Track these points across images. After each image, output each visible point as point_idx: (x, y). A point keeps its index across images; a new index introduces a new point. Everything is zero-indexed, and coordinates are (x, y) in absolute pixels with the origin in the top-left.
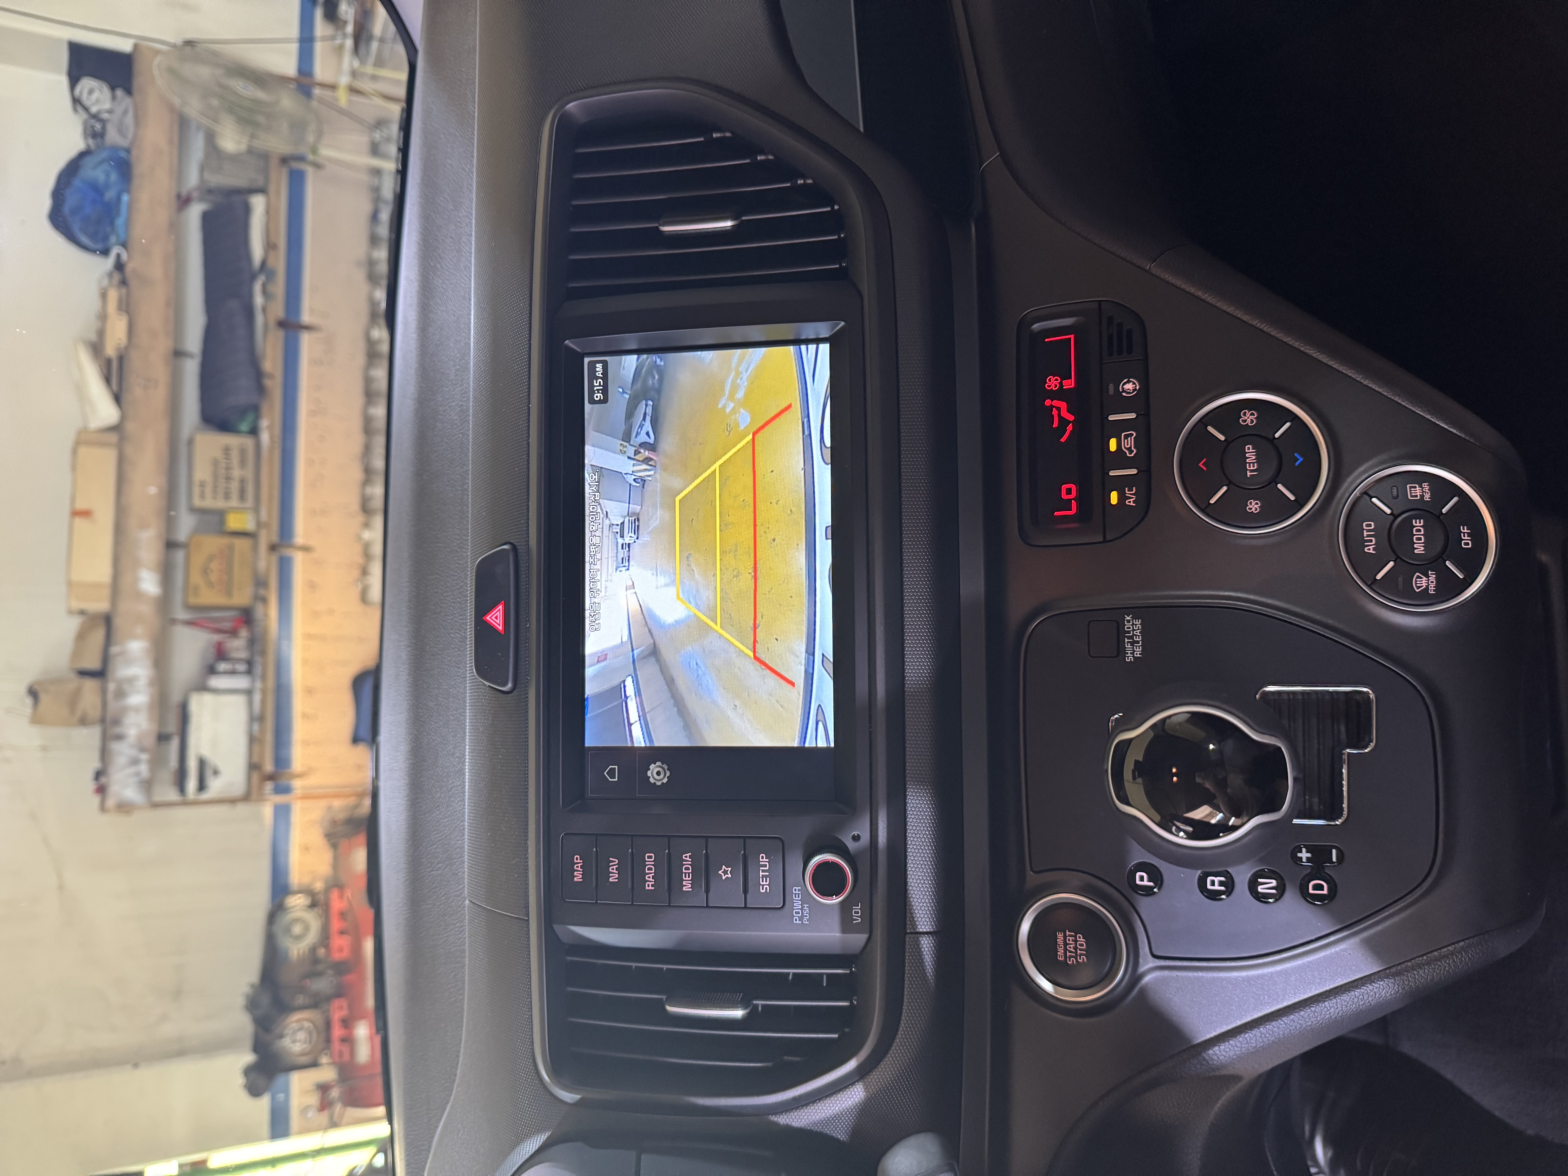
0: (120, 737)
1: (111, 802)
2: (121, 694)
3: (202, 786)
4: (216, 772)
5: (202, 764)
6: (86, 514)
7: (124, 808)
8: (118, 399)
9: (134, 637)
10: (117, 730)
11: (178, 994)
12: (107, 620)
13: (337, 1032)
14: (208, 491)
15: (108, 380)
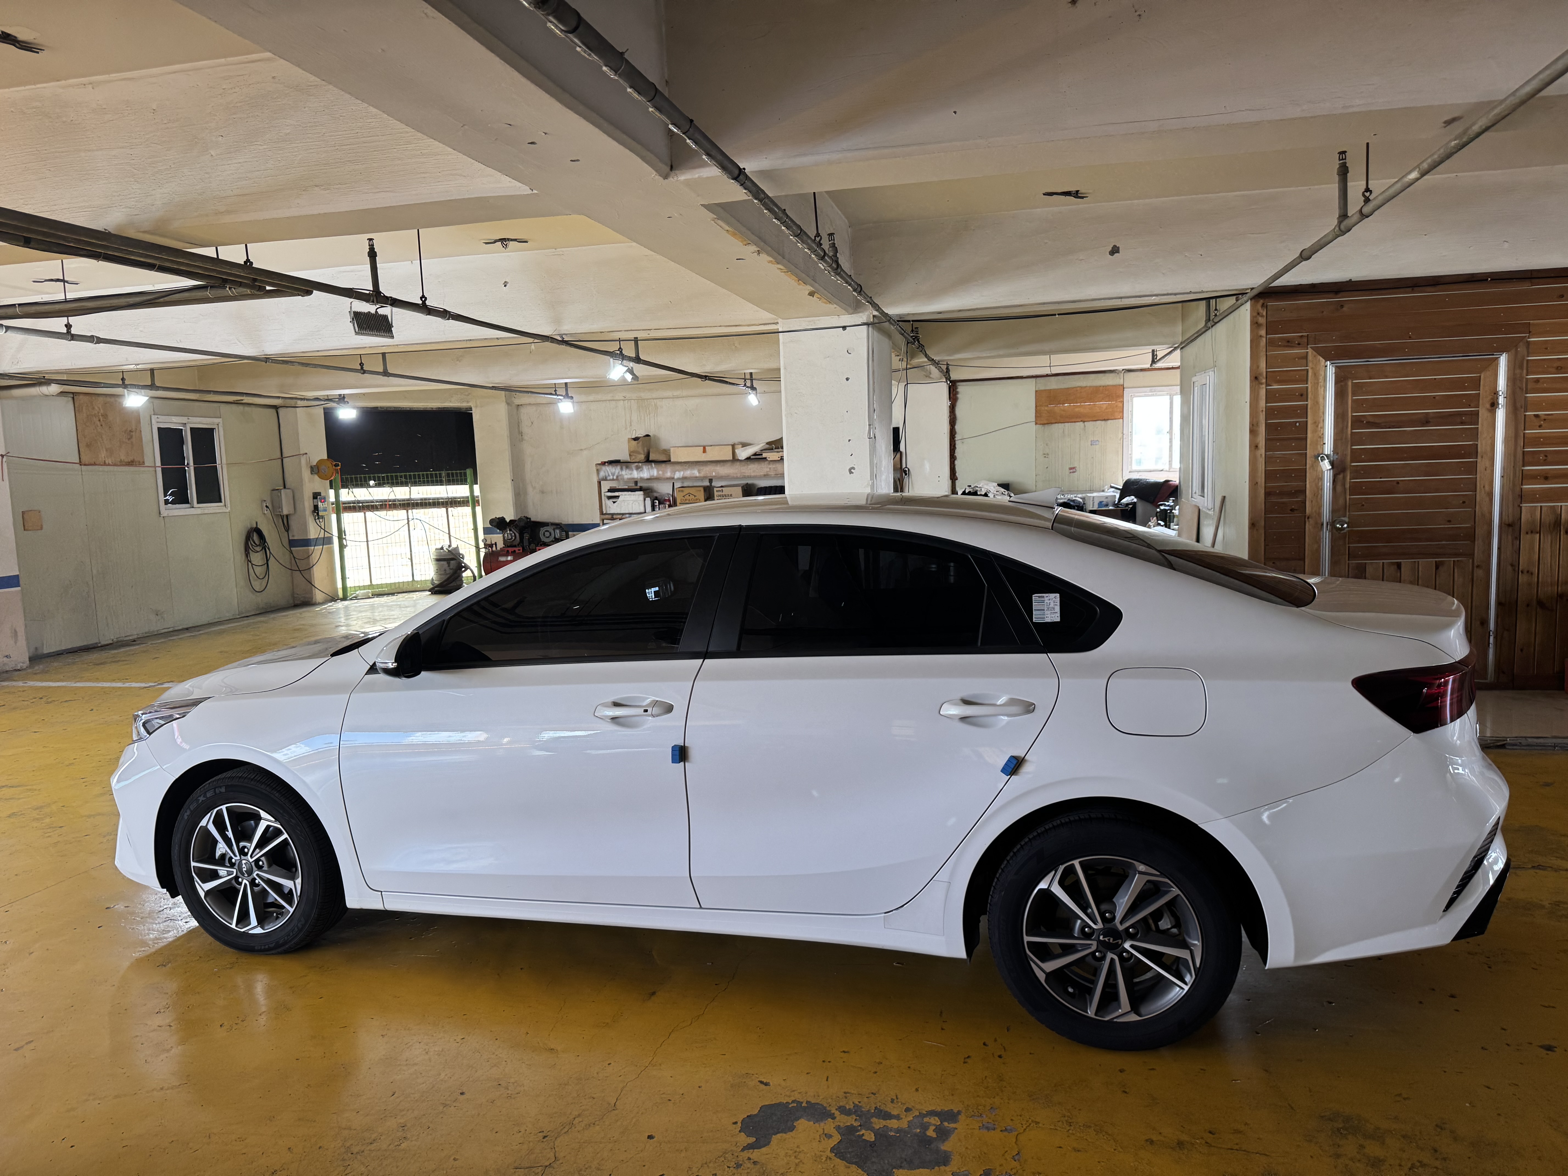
0: (622, 469)
1: (599, 467)
2: (637, 468)
3: (610, 498)
4: (614, 502)
5: (618, 497)
6: (704, 451)
7: (598, 471)
8: (748, 459)
9: (658, 471)
10: (624, 467)
11: (542, 492)
12: (668, 461)
13: (511, 549)
14: (720, 493)
15: (755, 454)
